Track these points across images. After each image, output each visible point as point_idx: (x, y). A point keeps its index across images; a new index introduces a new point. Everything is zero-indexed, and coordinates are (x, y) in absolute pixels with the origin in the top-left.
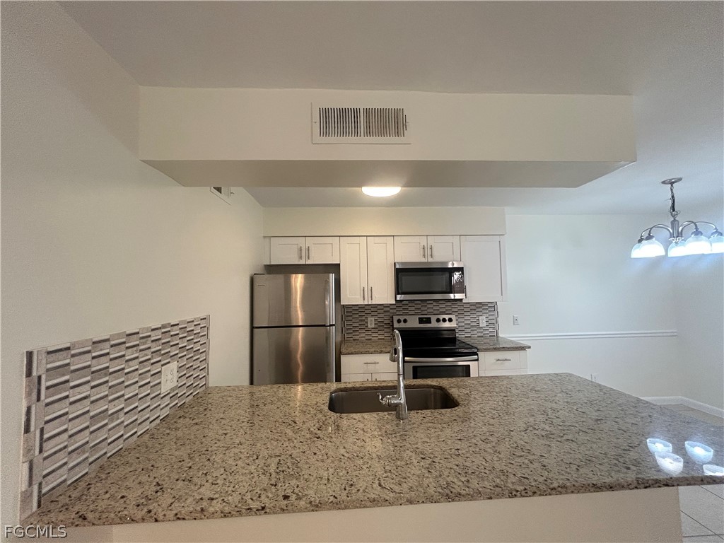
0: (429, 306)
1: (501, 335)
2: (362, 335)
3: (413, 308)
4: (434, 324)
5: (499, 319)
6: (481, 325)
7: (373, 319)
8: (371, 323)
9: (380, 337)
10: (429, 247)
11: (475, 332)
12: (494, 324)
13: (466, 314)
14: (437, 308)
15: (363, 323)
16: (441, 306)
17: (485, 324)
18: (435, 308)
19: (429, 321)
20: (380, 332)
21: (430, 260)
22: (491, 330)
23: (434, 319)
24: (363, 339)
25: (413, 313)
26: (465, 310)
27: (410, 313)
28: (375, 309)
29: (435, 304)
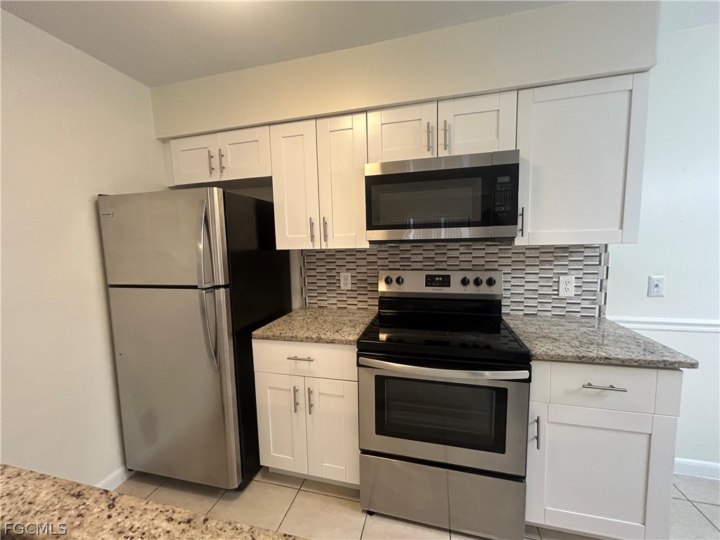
0: (450, 254)
1: (609, 316)
2: (331, 301)
3: (420, 258)
4: (455, 288)
5: (609, 284)
6: (562, 294)
7: (349, 274)
8: (346, 281)
9: (361, 305)
10: (441, 126)
11: (548, 307)
12: (596, 295)
13: (529, 270)
14: (468, 258)
15: (334, 282)
16: (476, 254)
17: (572, 292)
18: (463, 258)
19: (446, 281)
20: (360, 298)
21: (443, 153)
22: (586, 304)
23: (456, 278)
24: (334, 306)
25: (419, 266)
26: (528, 262)
27: (415, 266)
28: (352, 259)
29: (462, 250)
